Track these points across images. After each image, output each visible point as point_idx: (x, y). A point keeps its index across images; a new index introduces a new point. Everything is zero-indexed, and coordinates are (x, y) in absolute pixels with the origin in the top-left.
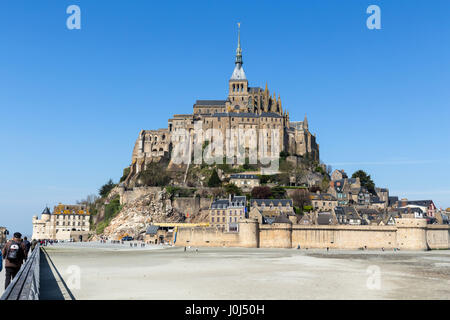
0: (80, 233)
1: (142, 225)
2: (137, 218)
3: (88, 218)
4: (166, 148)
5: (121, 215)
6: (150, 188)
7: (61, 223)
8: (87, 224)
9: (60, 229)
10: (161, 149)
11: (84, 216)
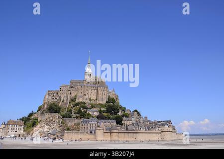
0: (19, 133)
1: (48, 130)
2: (46, 127)
3: (23, 126)
4: (58, 98)
5: (39, 126)
6: (52, 114)
7: (10, 128)
8: (23, 129)
9: (10, 131)
10: (56, 99)
11: (21, 126)
